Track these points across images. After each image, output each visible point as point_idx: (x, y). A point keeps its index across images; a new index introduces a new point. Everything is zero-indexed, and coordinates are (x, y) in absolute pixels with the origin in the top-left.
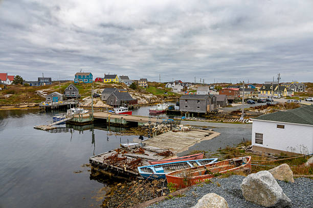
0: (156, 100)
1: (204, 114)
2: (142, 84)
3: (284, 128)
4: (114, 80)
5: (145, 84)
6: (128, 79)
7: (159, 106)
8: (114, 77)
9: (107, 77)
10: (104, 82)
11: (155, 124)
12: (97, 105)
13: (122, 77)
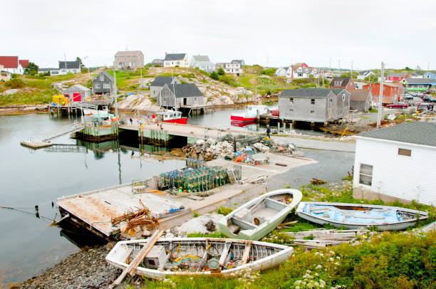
0: (250, 99)
1: (321, 124)
2: (232, 70)
3: (410, 155)
4: (182, 64)
5: (237, 70)
6: (208, 60)
7: (250, 109)
8: (181, 56)
9: (170, 57)
10: (165, 66)
11: (214, 141)
12: (141, 107)
13: (198, 58)
